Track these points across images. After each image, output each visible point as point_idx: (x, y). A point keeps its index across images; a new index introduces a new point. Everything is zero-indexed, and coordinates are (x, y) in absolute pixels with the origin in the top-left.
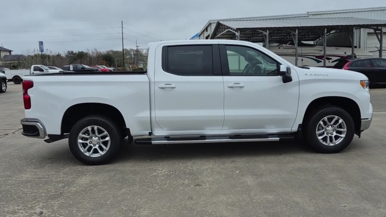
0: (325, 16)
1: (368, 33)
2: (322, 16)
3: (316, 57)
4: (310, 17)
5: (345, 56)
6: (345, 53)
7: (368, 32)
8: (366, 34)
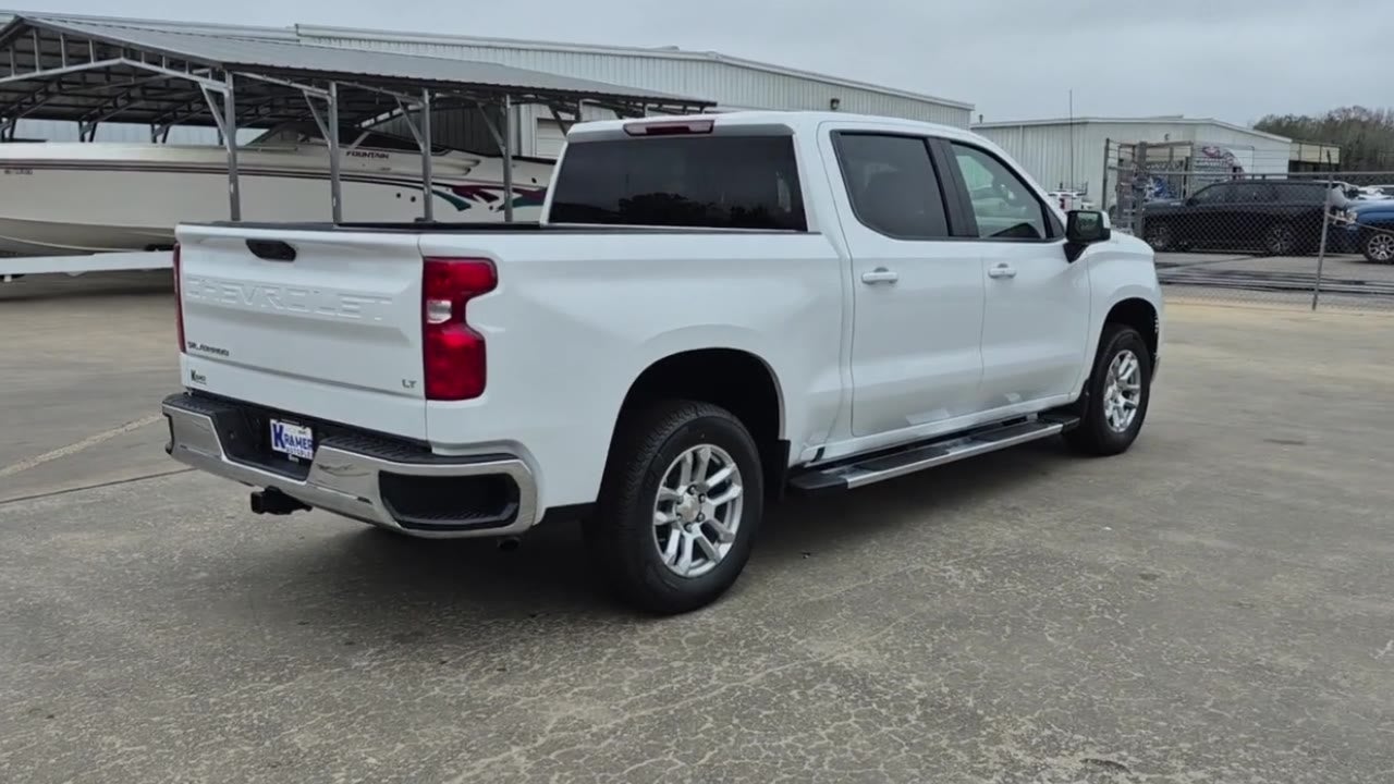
0: (355, 46)
1: (540, 121)
2: (345, 45)
3: (456, 189)
4: (304, 42)
5: (534, 190)
6: (534, 181)
7: (539, 116)
8: (534, 122)
